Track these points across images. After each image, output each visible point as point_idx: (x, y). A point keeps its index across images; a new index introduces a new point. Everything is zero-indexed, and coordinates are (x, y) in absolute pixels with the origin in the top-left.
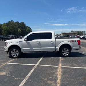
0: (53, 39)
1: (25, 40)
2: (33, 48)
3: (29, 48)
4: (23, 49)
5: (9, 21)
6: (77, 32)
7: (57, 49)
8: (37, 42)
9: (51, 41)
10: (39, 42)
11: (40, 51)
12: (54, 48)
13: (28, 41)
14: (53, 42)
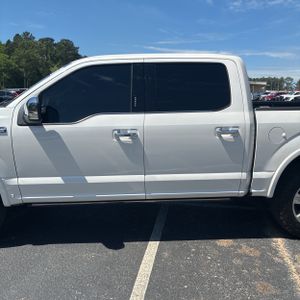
0: (236, 114)
1: (23, 121)
2: (90, 179)
3: (58, 180)
4: (14, 181)
6: (263, 80)
7: (264, 182)
8: (121, 133)
9: (223, 130)
10: (133, 136)
11: (141, 195)
12: (244, 175)
13: (48, 127)
14: (235, 134)
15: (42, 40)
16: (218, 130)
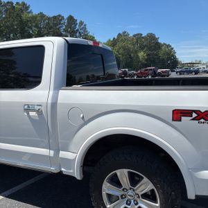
5: (119, 34)
12: (52, 153)
15: (134, 36)
16: (26, 107)
